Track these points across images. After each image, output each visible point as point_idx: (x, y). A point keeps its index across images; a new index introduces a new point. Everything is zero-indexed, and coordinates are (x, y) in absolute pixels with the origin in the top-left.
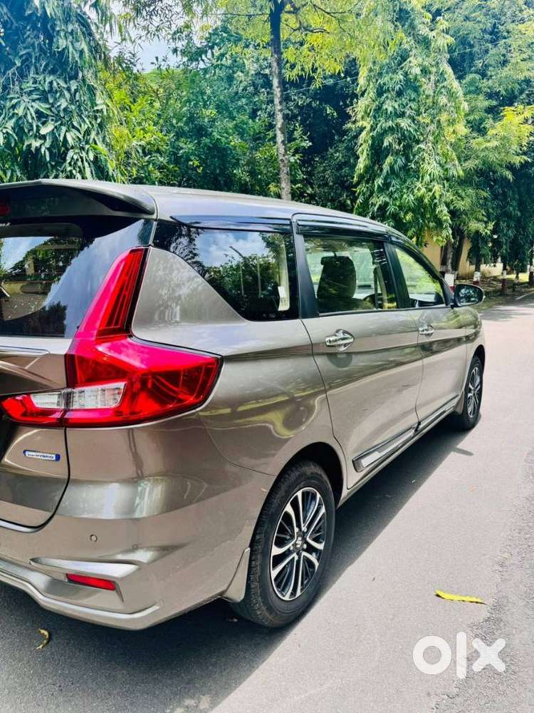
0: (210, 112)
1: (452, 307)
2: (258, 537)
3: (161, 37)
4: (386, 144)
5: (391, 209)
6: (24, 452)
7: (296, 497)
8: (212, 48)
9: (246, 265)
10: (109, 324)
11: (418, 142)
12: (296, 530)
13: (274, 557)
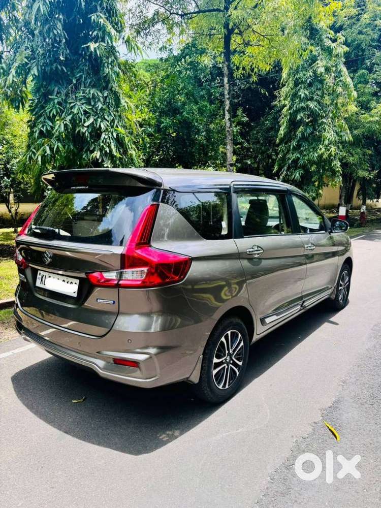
0: (182, 98)
1: (330, 233)
2: (207, 351)
3: (152, 49)
4: (299, 117)
5: (301, 162)
6: (97, 299)
7: (228, 334)
8: (184, 57)
9: (203, 205)
10: (141, 240)
11: (322, 117)
12: (227, 352)
13: (215, 363)
